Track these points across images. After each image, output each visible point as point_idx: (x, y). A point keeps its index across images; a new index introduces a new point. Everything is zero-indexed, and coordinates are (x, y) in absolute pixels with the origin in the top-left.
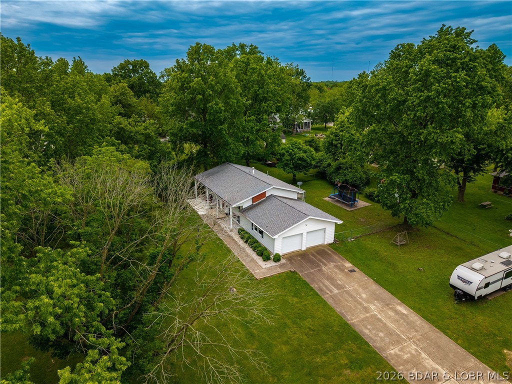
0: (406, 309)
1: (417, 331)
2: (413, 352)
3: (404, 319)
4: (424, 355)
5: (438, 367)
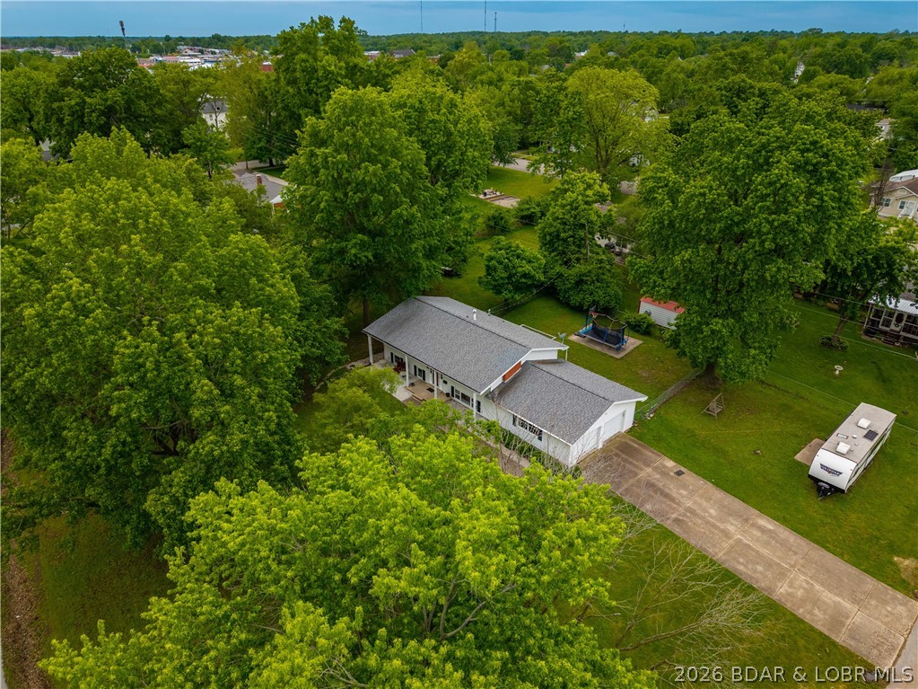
0: (769, 522)
1: (796, 553)
2: (805, 585)
3: (774, 538)
4: (817, 587)
5: (838, 599)
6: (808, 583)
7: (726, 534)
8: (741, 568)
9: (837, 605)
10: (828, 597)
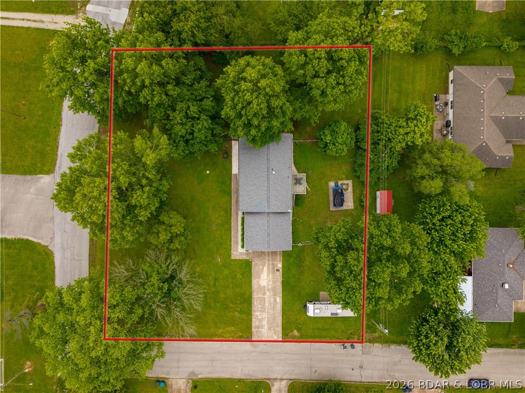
1: (274, 311)
3: (274, 304)
4: (266, 320)
5: (266, 325)
6: (265, 317)
7: (264, 294)
8: (255, 303)
9: (264, 325)
10: (265, 323)
